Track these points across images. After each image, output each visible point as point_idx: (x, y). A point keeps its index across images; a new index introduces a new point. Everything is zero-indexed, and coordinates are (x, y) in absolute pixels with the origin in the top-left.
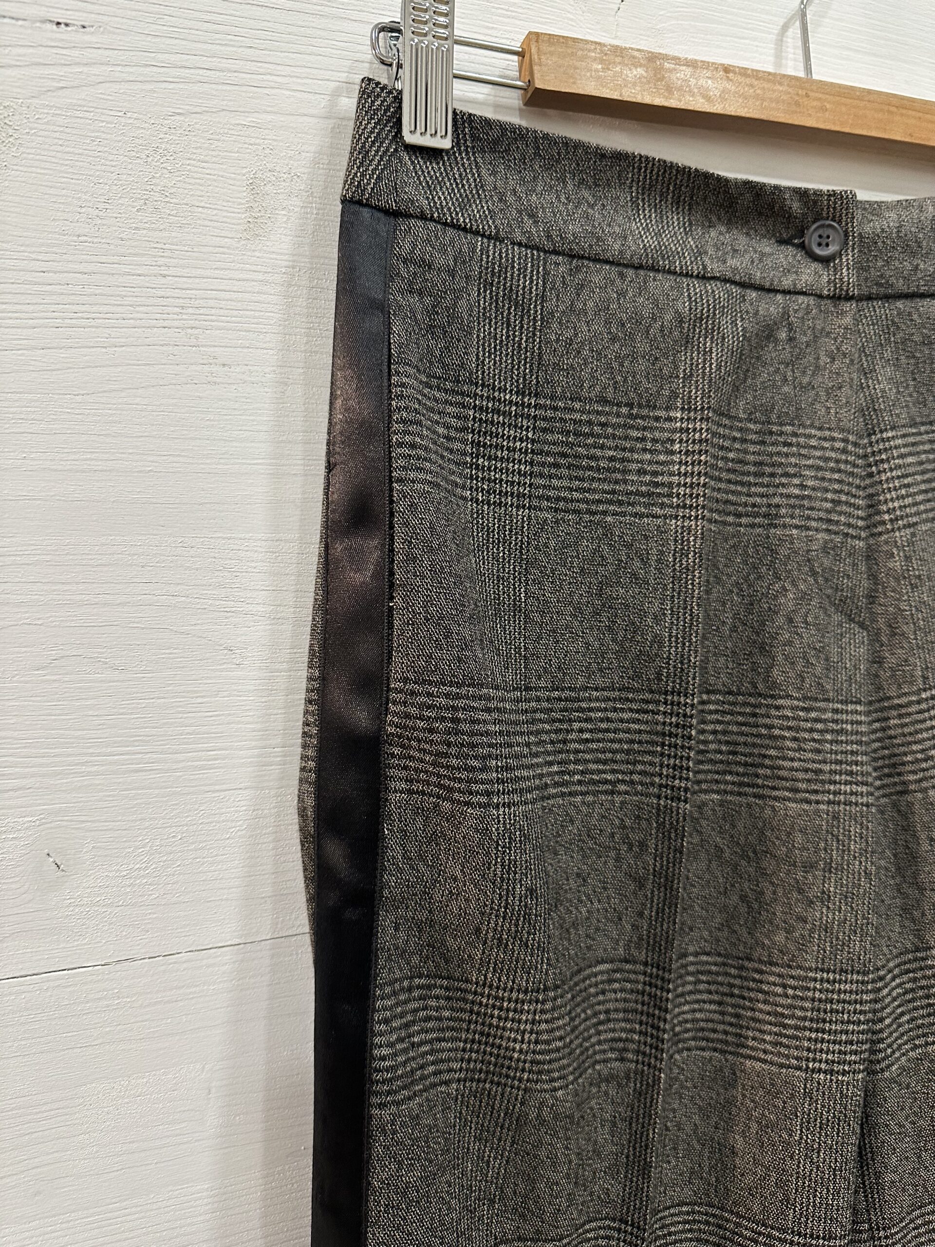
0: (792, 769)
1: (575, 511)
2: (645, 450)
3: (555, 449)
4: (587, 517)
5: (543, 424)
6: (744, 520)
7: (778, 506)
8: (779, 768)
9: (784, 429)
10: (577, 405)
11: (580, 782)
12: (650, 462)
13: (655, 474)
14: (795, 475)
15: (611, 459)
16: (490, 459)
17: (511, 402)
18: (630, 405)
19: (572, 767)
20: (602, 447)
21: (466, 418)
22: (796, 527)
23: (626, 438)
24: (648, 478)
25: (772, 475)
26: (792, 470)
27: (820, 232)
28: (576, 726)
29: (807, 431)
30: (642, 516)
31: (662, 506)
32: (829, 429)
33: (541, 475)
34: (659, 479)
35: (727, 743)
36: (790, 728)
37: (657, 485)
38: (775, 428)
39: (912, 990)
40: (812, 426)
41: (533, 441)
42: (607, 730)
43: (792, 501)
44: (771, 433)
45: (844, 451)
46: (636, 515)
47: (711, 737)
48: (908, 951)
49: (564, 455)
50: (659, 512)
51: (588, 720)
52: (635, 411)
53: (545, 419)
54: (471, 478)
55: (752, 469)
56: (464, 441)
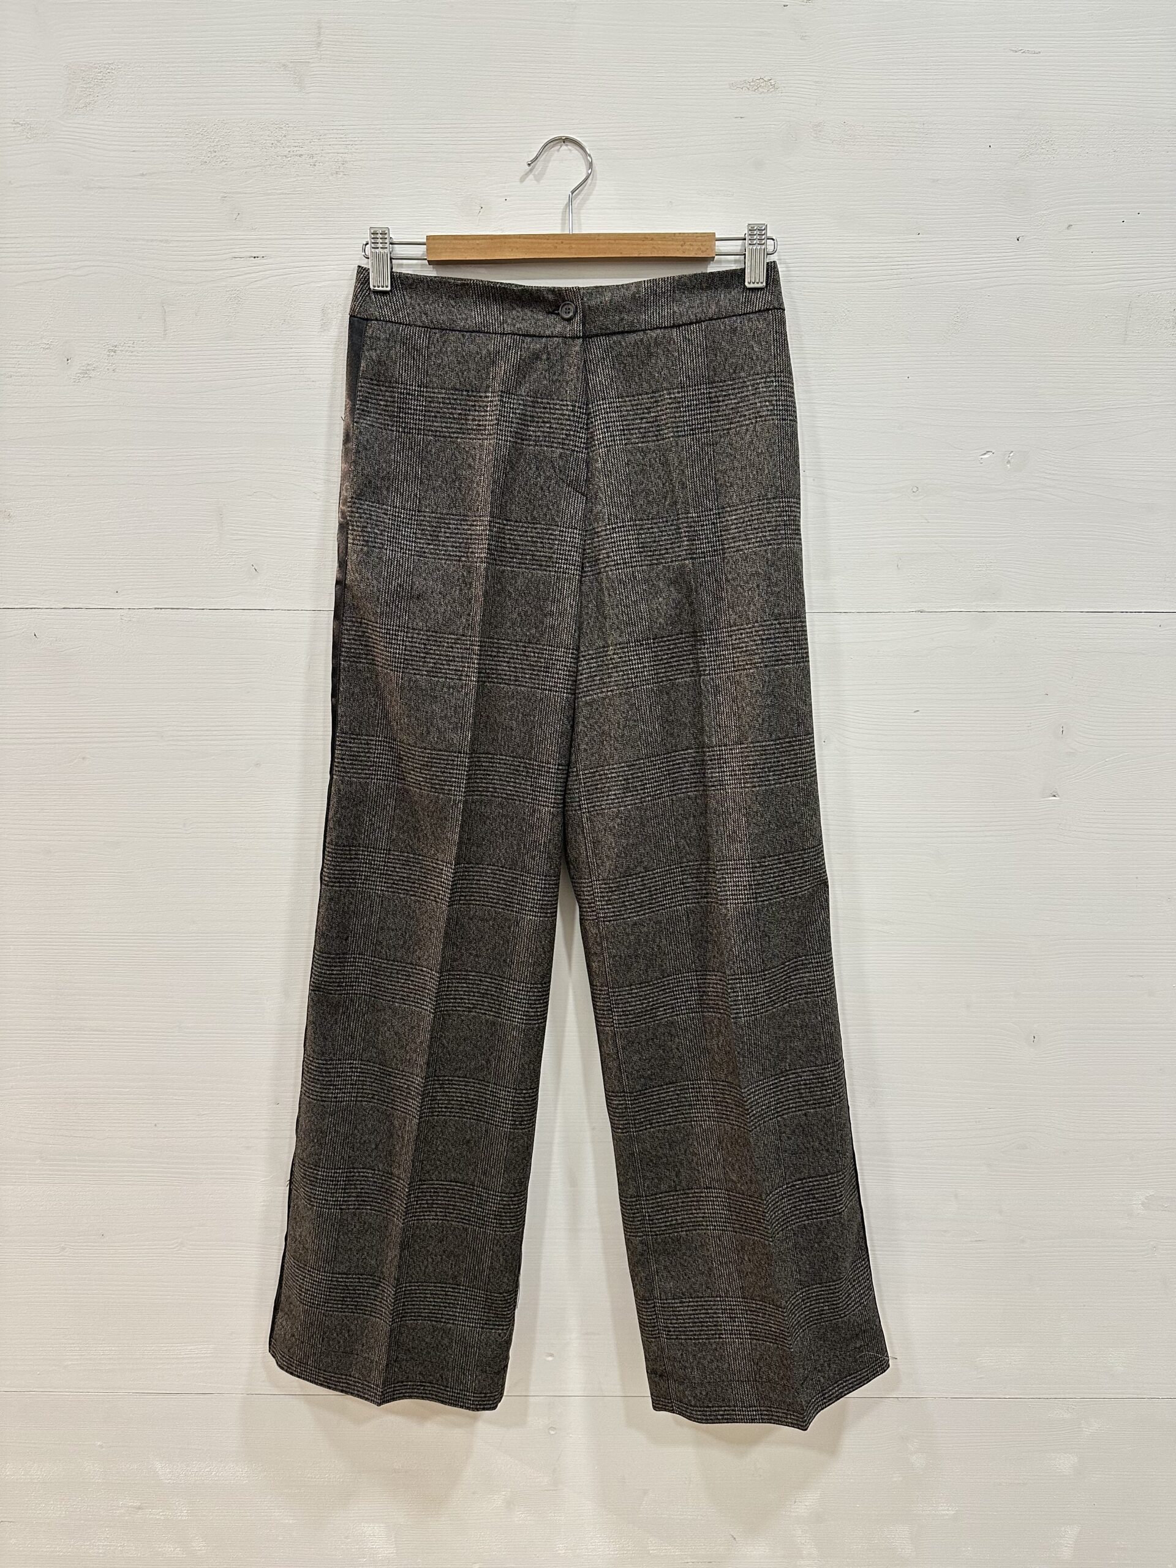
0: (540, 556)
1: (444, 437)
2: (475, 410)
3: (435, 410)
4: (449, 439)
5: (430, 399)
6: (525, 442)
7: (539, 436)
8: (535, 556)
9: (544, 401)
10: (444, 391)
11: (444, 555)
12: (478, 416)
13: (479, 421)
14: (547, 422)
15: (460, 414)
16: (405, 414)
17: (415, 390)
18: (468, 391)
19: (441, 548)
20: (455, 409)
21: (394, 397)
22: (547, 446)
23: (466, 405)
24: (477, 422)
25: (538, 422)
26: (546, 420)
27: (565, 307)
28: (443, 530)
29: (555, 402)
30: (473, 439)
31: (482, 434)
32: (566, 401)
33: (429, 421)
34: (481, 423)
35: (515, 544)
36: (540, 538)
37: (480, 425)
38: (539, 400)
39: (602, 666)
40: (558, 399)
41: (425, 406)
42: (457, 533)
43: (545, 434)
44: (538, 402)
45: (573, 411)
46: (471, 439)
47: (508, 542)
48: (600, 648)
49: (439, 412)
50: (480, 437)
51: (449, 528)
52: (470, 393)
53: (430, 397)
54: (397, 422)
55: (529, 419)
56: (394, 407)
